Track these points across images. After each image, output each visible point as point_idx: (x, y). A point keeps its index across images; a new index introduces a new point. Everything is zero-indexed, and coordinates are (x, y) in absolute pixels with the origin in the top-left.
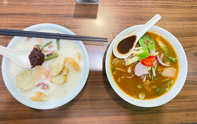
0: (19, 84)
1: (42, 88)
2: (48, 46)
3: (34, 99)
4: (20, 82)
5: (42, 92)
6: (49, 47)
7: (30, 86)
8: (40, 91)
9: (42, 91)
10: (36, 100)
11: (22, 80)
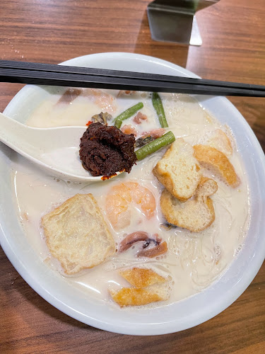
0: (57, 247)
1: (141, 254)
2: (132, 118)
3: (123, 301)
4: (61, 239)
5: (147, 266)
6: (137, 121)
7: (99, 252)
8: (138, 266)
9: (144, 263)
10: (135, 303)
11: (66, 234)
